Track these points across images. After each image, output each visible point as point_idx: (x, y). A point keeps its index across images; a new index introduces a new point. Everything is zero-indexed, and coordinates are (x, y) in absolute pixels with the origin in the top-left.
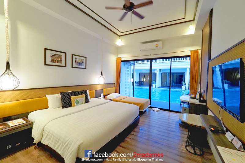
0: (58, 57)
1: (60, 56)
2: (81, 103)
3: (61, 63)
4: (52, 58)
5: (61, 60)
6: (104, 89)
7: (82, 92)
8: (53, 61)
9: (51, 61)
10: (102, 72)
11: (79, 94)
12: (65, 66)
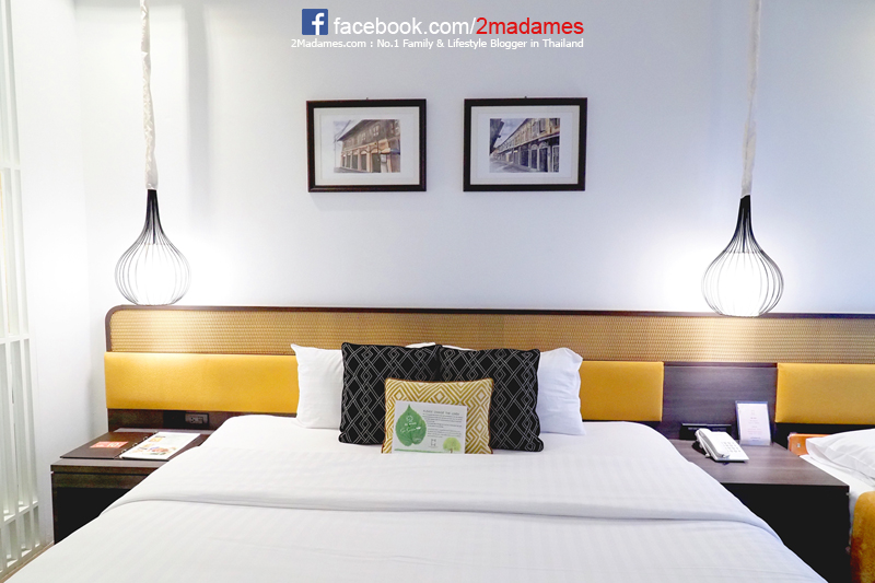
0: (377, 139)
1: (390, 128)
2: (441, 442)
3: (395, 168)
4: (345, 146)
5: (395, 155)
6: (784, 368)
7: (487, 363)
8: (351, 163)
9: (339, 165)
10: (745, 204)
11: (459, 374)
12: (421, 187)
